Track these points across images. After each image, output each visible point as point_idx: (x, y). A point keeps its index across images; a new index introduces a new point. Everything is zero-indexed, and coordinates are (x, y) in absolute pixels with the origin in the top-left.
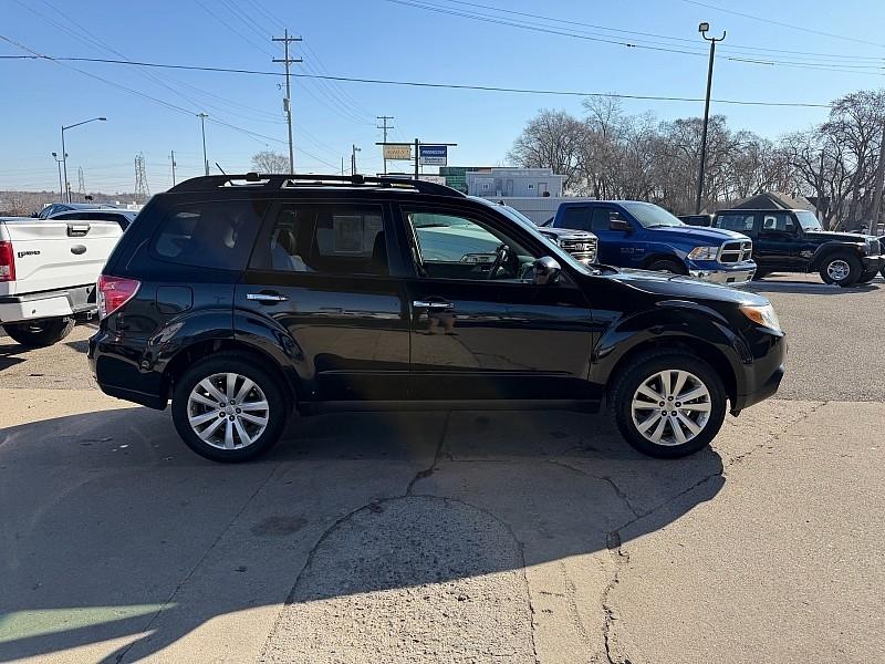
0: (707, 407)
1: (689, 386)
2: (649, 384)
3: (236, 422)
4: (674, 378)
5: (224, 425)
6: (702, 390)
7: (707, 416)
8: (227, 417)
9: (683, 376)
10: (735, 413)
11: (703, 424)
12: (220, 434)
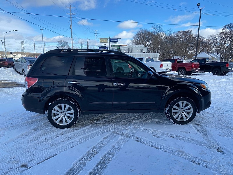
0: (192, 110)
1: (187, 105)
2: (176, 105)
3: (65, 117)
4: (183, 103)
5: (62, 119)
6: (190, 106)
7: (192, 113)
8: (63, 116)
9: (185, 102)
10: (199, 112)
11: (191, 115)
12: (61, 121)
